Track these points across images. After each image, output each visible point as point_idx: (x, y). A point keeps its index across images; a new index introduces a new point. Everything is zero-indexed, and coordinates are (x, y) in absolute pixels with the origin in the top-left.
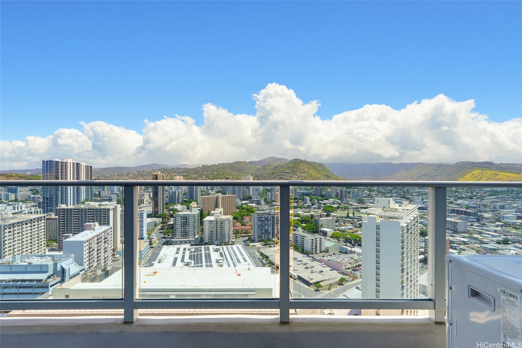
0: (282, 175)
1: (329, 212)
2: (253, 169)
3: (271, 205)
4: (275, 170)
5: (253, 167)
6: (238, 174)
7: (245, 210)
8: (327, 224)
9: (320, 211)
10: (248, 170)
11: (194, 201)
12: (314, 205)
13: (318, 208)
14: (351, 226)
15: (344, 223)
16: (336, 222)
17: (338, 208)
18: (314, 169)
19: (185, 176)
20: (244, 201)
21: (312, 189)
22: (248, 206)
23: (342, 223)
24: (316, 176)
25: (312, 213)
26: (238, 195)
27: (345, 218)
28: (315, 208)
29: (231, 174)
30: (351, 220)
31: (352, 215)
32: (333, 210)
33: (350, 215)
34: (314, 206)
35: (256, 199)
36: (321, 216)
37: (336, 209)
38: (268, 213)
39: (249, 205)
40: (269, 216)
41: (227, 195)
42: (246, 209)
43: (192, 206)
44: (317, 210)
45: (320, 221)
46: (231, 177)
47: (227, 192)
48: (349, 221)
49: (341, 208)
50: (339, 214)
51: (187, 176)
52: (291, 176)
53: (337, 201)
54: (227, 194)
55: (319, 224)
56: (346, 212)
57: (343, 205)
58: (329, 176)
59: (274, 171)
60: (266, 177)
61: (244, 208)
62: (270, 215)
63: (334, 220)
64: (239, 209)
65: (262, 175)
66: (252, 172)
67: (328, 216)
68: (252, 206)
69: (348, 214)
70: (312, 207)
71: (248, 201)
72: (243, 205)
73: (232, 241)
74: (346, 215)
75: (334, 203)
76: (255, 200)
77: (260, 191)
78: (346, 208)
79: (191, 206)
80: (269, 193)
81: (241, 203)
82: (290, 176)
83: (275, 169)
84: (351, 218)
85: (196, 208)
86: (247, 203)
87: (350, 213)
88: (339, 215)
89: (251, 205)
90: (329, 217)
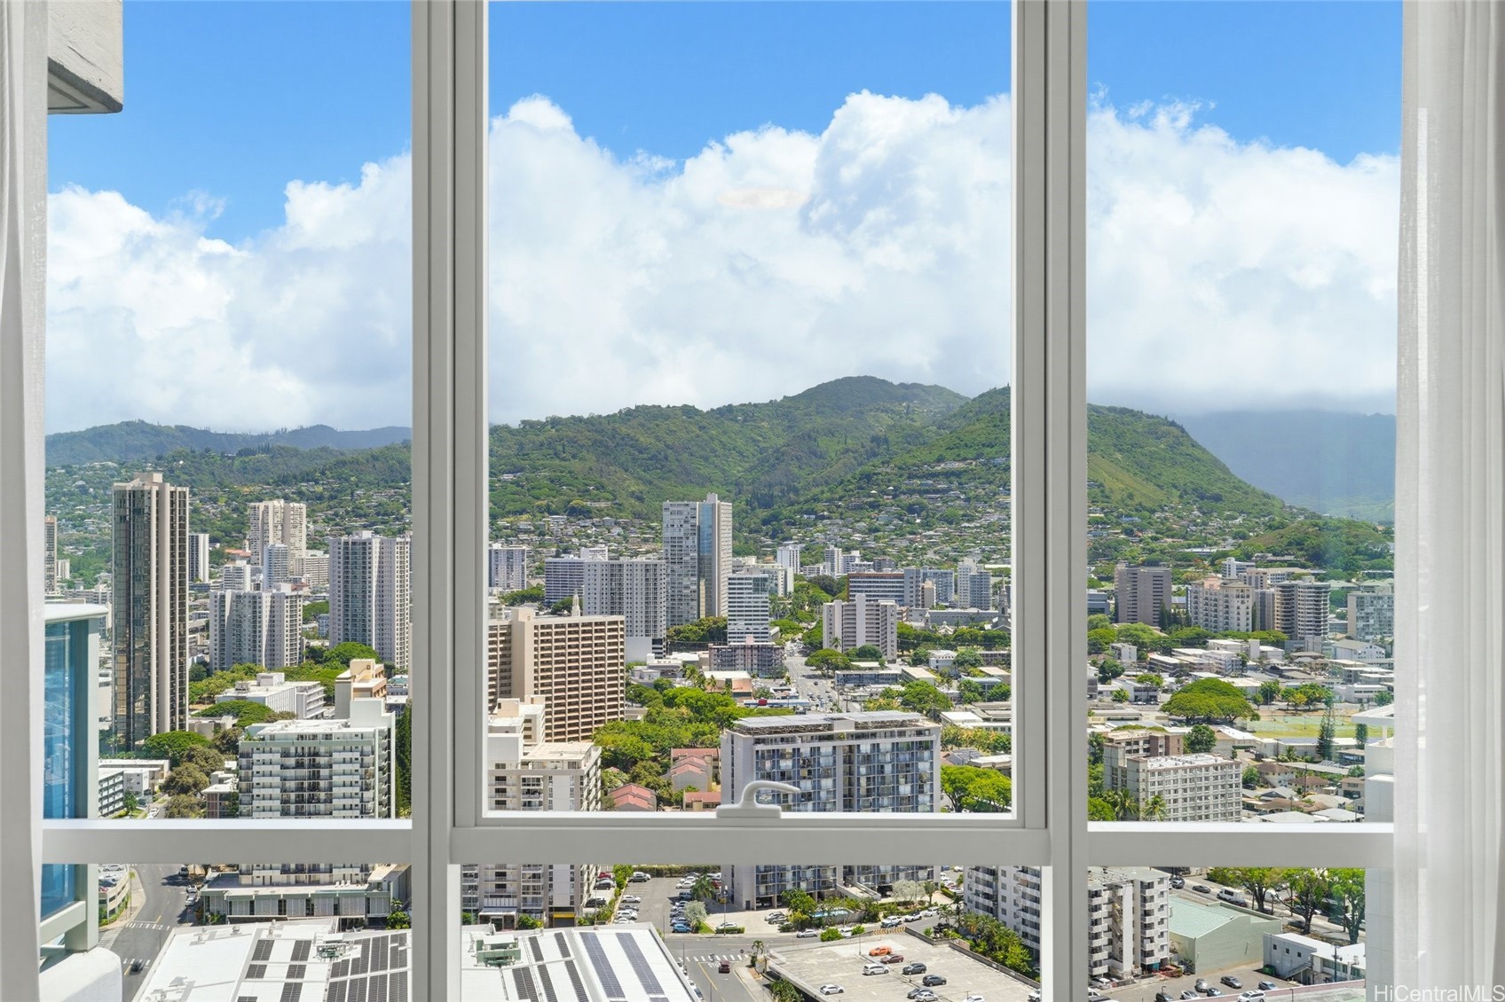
0: (921, 493)
1: (1209, 721)
2: (741, 454)
3: (846, 679)
4: (877, 461)
5: (740, 443)
6: (642, 487)
7: (684, 710)
8: (1189, 794)
9: (1151, 717)
10: (706, 459)
11: (368, 653)
12: (1116, 674)
13: (1137, 699)
14: (1342, 806)
15: (1299, 792)
16: (1248, 783)
17: (1268, 695)
18: (1119, 456)
19: (320, 498)
20: (680, 651)
21: (1109, 579)
22: (702, 680)
23: (1287, 792)
24: (1131, 496)
25: (1099, 729)
26: (641, 617)
27: (1312, 761)
28: (1119, 697)
29: (600, 487)
30: (1345, 772)
31: (1353, 741)
32: (1235, 708)
33: (1338, 741)
34: (1115, 685)
35: (750, 641)
36: (1152, 747)
37: (1256, 701)
38: (816, 728)
39: (708, 675)
40: (826, 747)
41: (576, 617)
42: (689, 705)
43: (355, 685)
44: (1129, 709)
45: (1142, 776)
46: (597, 505)
47: (576, 597)
48: (1332, 780)
49: (1287, 695)
50: (1268, 733)
51: (332, 498)
52: (977, 498)
53: (1264, 655)
54: (576, 608)
55: (1142, 795)
56: (1314, 721)
57: (1297, 679)
58: (1218, 498)
59: (867, 468)
60: (819, 506)
61: (674, 697)
62: (830, 738)
63: (1234, 771)
64: (643, 704)
65: (796, 491)
66: (737, 471)
67: (1198, 744)
68: (729, 682)
69: (1326, 734)
70: (1100, 687)
71: (704, 655)
72: (674, 675)
73: (591, 904)
74: (1313, 742)
75: (1241, 666)
76: (744, 648)
77: (781, 593)
78: (1319, 700)
79: (347, 682)
80: (838, 604)
81: (663, 662)
82: (965, 500)
83: (875, 455)
84: (1344, 760)
85: (379, 699)
86: (699, 664)
87: (1337, 729)
88: (1271, 741)
89: (721, 676)
90: (1207, 751)
